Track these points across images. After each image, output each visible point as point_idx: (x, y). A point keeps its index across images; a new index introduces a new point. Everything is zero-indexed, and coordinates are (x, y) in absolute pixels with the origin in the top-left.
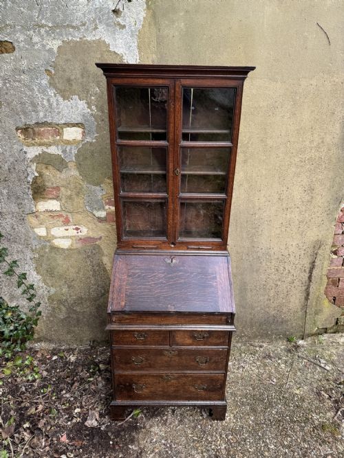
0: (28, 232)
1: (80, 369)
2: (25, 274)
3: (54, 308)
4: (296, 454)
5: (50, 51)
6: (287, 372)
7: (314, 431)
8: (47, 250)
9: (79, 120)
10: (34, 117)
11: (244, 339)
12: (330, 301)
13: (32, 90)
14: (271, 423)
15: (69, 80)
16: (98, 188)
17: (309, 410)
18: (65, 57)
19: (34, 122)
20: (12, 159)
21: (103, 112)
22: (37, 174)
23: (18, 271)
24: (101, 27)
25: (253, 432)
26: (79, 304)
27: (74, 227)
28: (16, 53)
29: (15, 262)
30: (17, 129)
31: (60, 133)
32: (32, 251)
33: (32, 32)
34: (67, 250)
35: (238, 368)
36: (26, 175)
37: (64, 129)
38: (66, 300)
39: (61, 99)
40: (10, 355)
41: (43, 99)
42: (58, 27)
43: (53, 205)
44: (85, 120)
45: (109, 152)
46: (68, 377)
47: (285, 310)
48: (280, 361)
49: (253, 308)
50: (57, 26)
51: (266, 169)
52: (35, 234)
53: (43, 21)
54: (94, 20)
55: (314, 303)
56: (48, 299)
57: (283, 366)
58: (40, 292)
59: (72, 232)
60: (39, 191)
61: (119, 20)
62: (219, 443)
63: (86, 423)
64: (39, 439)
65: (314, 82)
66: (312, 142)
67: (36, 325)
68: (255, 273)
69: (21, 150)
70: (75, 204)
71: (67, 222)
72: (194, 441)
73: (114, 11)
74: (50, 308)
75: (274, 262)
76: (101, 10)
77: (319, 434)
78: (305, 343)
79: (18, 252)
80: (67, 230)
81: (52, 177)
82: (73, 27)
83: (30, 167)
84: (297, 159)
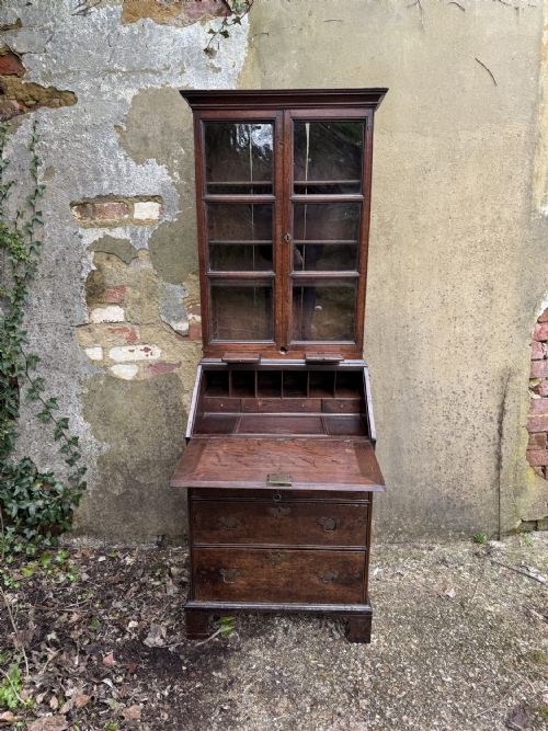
0: (76, 352)
1: (140, 572)
2: (67, 419)
3: (105, 479)
4: (489, 690)
5: (123, 101)
6: (474, 582)
7: (519, 661)
8: (102, 382)
9: (156, 190)
10: (96, 187)
11: (402, 538)
12: (537, 473)
13: (96, 152)
14: (447, 647)
15: (145, 139)
16: (178, 287)
17: (511, 633)
18: (141, 109)
19: (95, 194)
20: (61, 246)
21: (188, 180)
22: (94, 268)
23: (57, 415)
24: (189, 71)
25: (418, 660)
26: (144, 470)
27: (142, 347)
28: (79, 106)
29: (53, 400)
30: (72, 205)
31: (129, 211)
32: (80, 382)
33: (100, 79)
34: (131, 382)
35: (393, 576)
36: (79, 268)
37: (136, 205)
38: (125, 464)
39: (133, 164)
40: (33, 550)
41: (109, 163)
42: (134, 72)
43: (115, 313)
44: (164, 192)
45: (195, 236)
46: (121, 582)
47: (465, 486)
48: (461, 568)
49: (413, 482)
50: (132, 71)
51: (419, 259)
52: (86, 355)
53: (116, 66)
54: (181, 63)
55: (511, 476)
56: (98, 463)
57: (466, 574)
58: (86, 450)
59: (139, 354)
60: (96, 292)
61: (213, 61)
62: (360, 672)
63: (145, 642)
64: (70, 656)
65: (478, 135)
66: (483, 218)
67: (77, 505)
68: (413, 424)
69: (75, 234)
70: (145, 311)
71: (132, 340)
72: (319, 669)
73: (206, 51)
74: (99, 477)
75: (441, 404)
76: (190, 49)
77: (528, 666)
78: (503, 545)
79: (60, 384)
80: (132, 351)
81: (115, 271)
82: (153, 72)
83: (86, 257)
84: (464, 244)
